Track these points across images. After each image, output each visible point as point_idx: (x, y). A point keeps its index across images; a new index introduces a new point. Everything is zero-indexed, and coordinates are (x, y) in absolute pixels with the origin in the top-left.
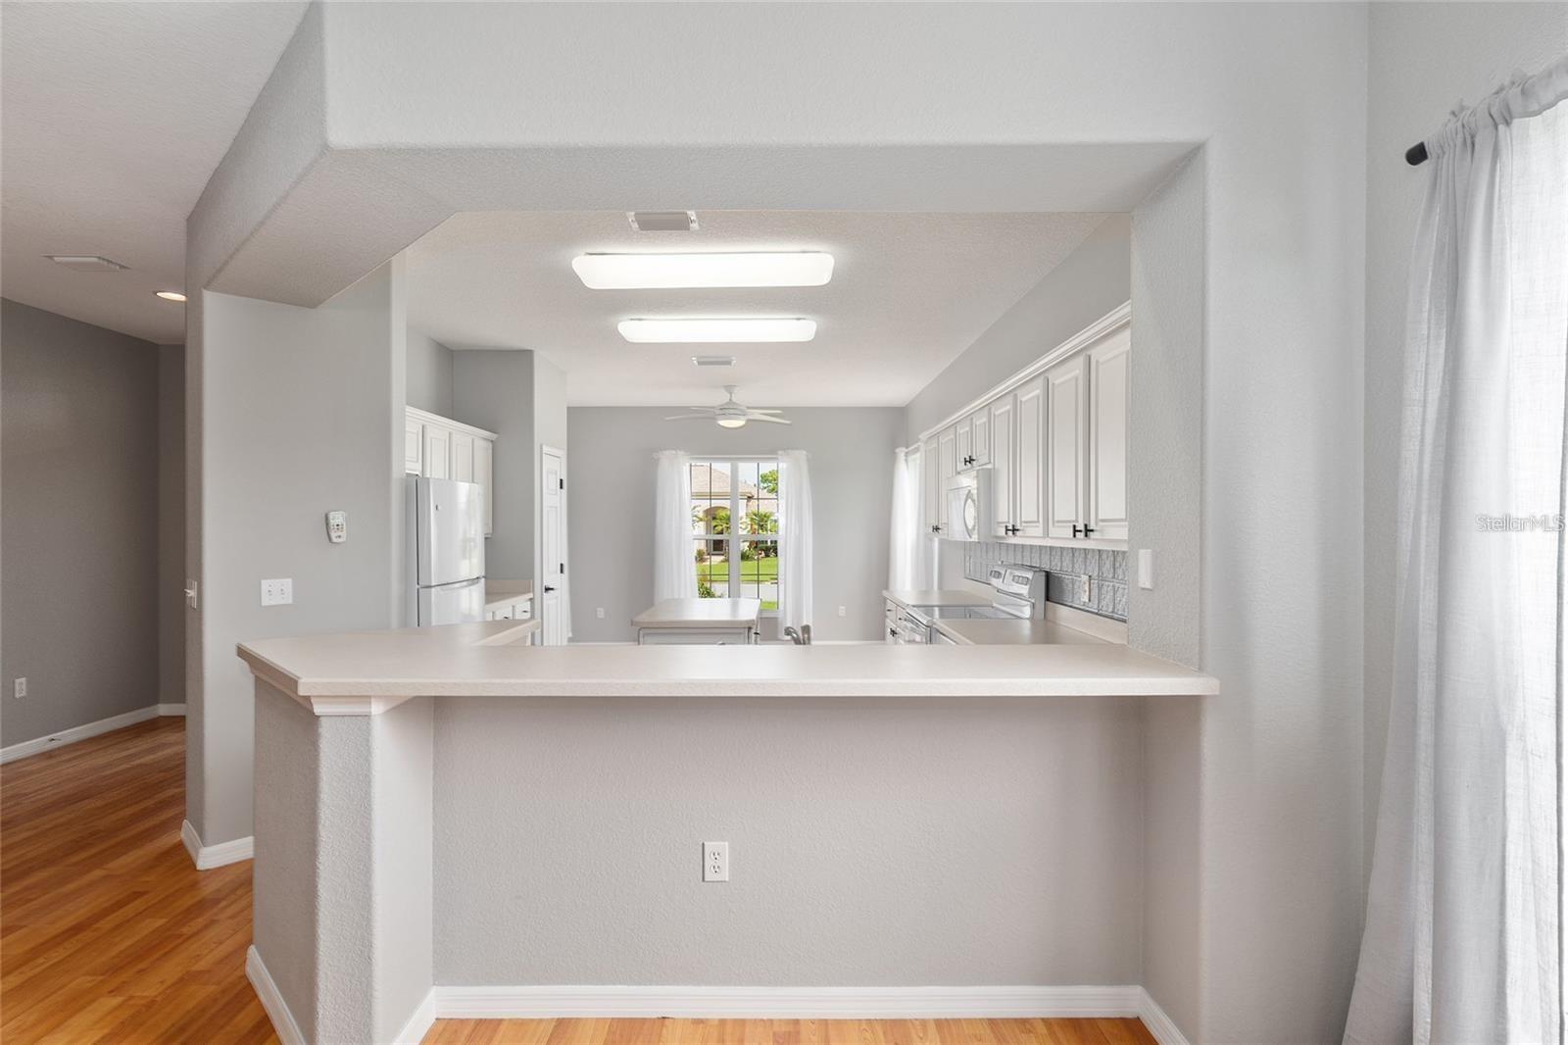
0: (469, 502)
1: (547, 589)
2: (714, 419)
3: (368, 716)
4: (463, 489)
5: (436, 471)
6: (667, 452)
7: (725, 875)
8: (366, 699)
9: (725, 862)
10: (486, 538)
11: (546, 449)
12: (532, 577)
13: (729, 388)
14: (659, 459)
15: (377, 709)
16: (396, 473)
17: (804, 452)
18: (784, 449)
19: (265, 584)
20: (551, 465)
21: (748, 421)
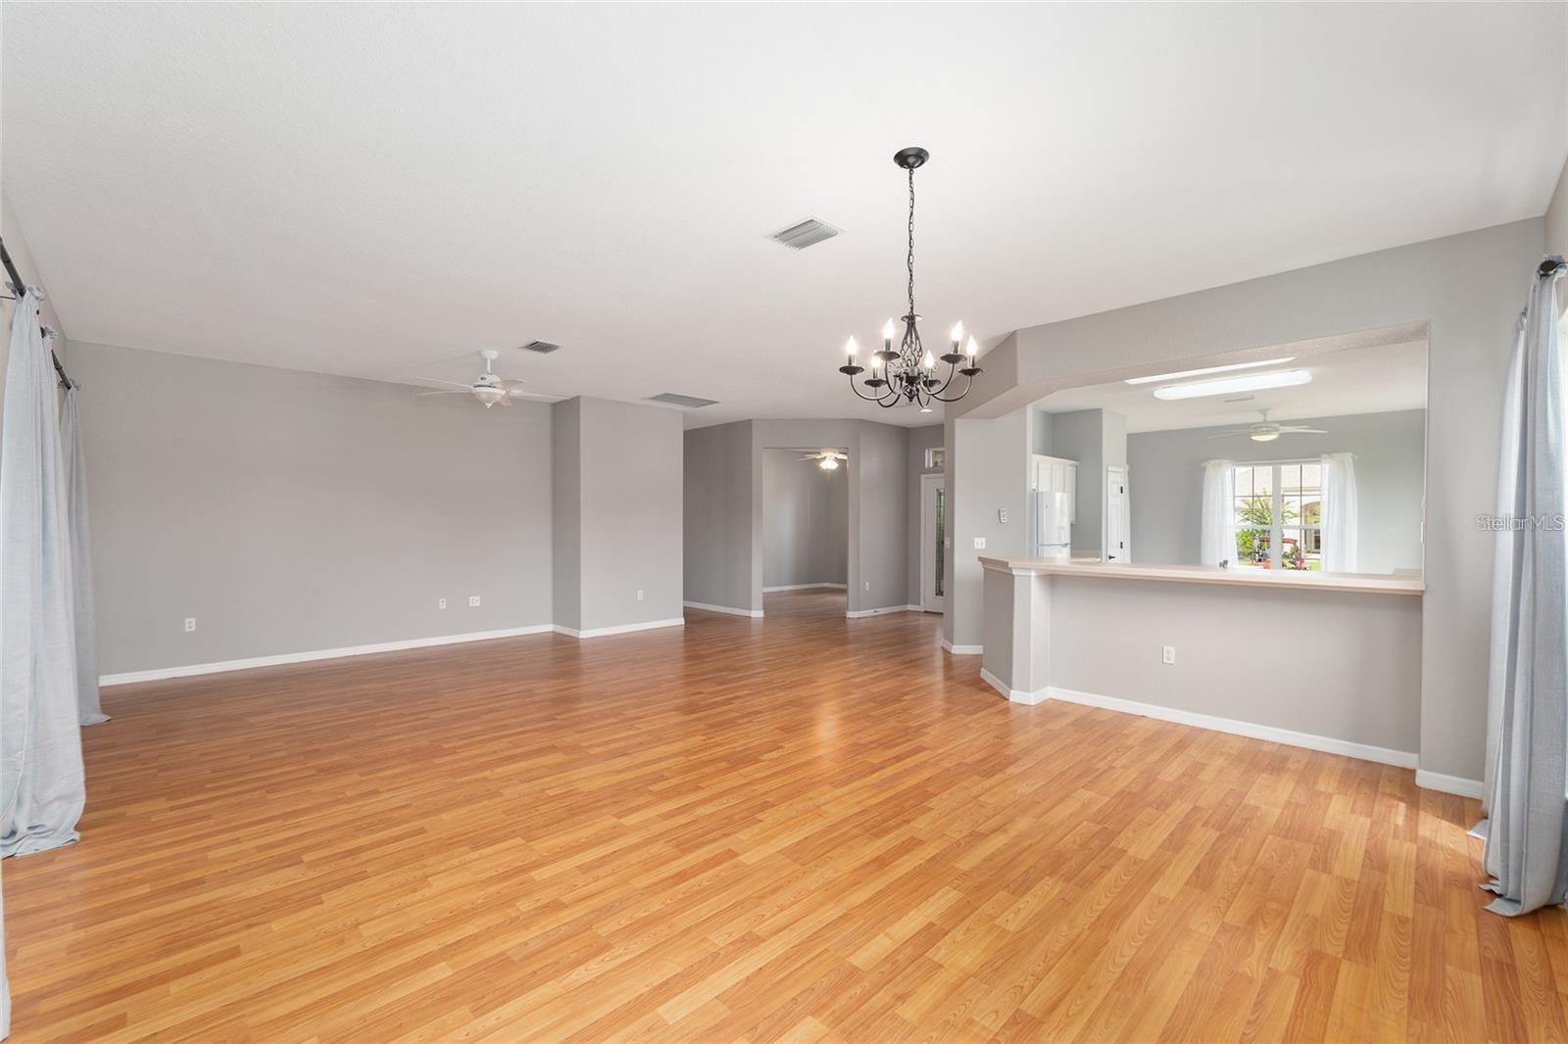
0: (1062, 502)
1: (1110, 558)
2: (1249, 435)
3: (1030, 576)
4: (1058, 496)
5: (1044, 488)
6: (1212, 462)
7: (1172, 661)
8: (1030, 569)
9: (1173, 656)
10: (1072, 525)
11: (1110, 468)
12: (1100, 548)
13: (1263, 412)
14: (1205, 468)
15: (1033, 574)
16: (1029, 490)
17: (1350, 454)
18: (1328, 453)
19: (976, 540)
20: (1115, 479)
21: (1281, 434)
